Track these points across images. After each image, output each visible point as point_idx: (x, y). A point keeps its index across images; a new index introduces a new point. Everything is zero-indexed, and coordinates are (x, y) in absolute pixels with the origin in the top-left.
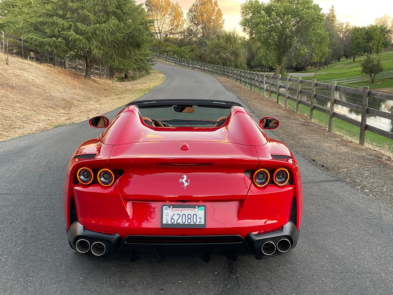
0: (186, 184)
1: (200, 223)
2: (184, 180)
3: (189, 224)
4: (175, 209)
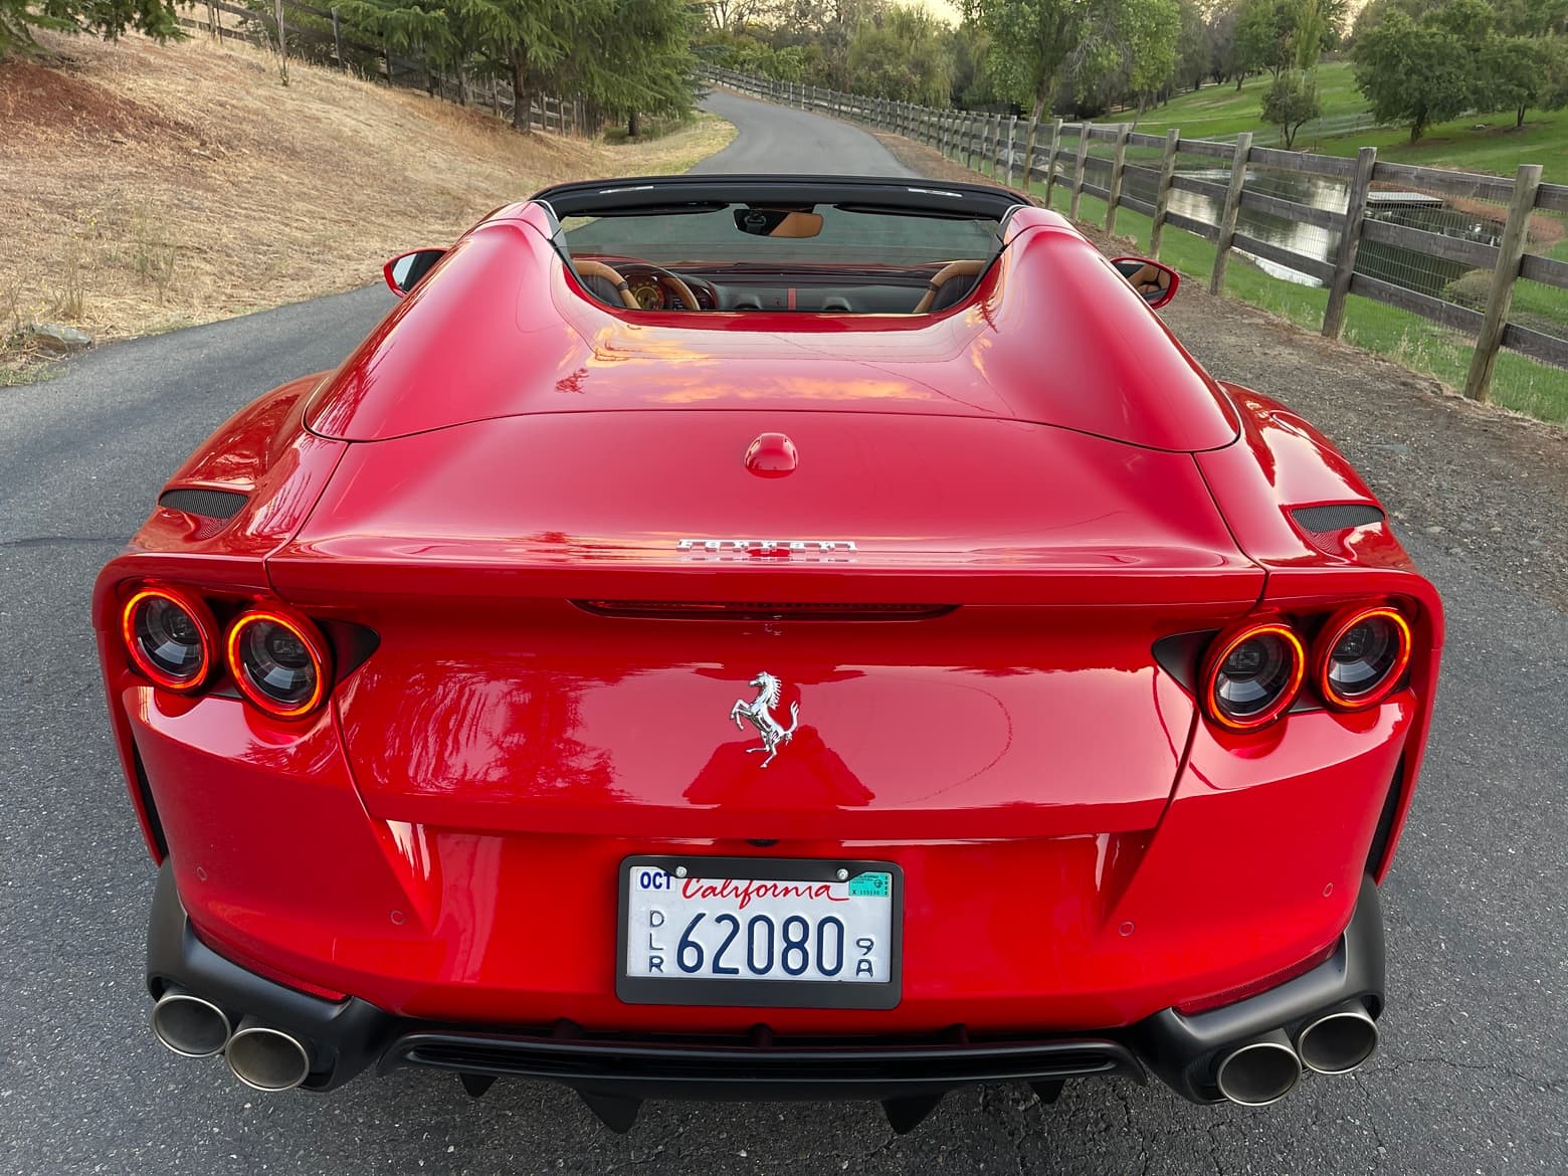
0: (774, 734)
1: (863, 977)
2: (764, 706)
3: (794, 982)
4: (706, 883)
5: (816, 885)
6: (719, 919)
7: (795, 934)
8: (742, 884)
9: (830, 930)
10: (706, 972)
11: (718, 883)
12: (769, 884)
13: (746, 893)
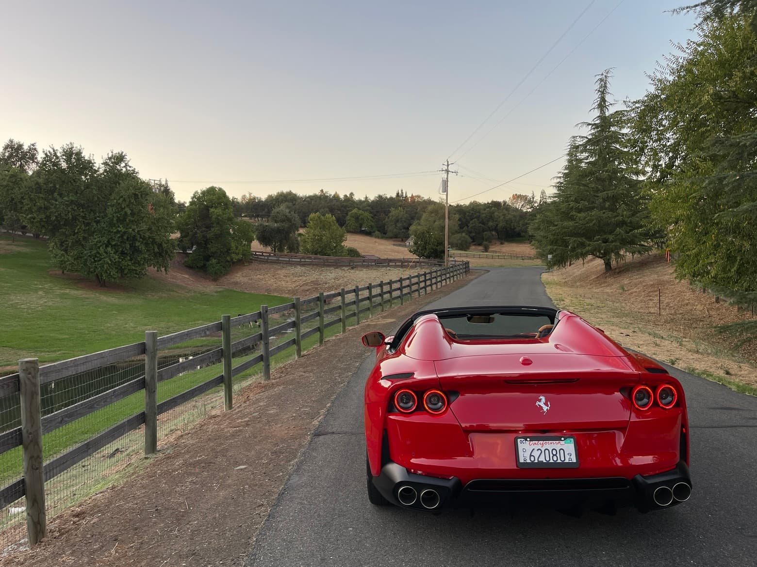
0: (545, 408)
2: (542, 403)
3: (555, 463)
4: (534, 442)
5: (557, 442)
6: (538, 450)
7: (554, 453)
8: (542, 442)
9: (562, 451)
10: (536, 461)
11: (537, 442)
12: (547, 442)
13: (543, 444)
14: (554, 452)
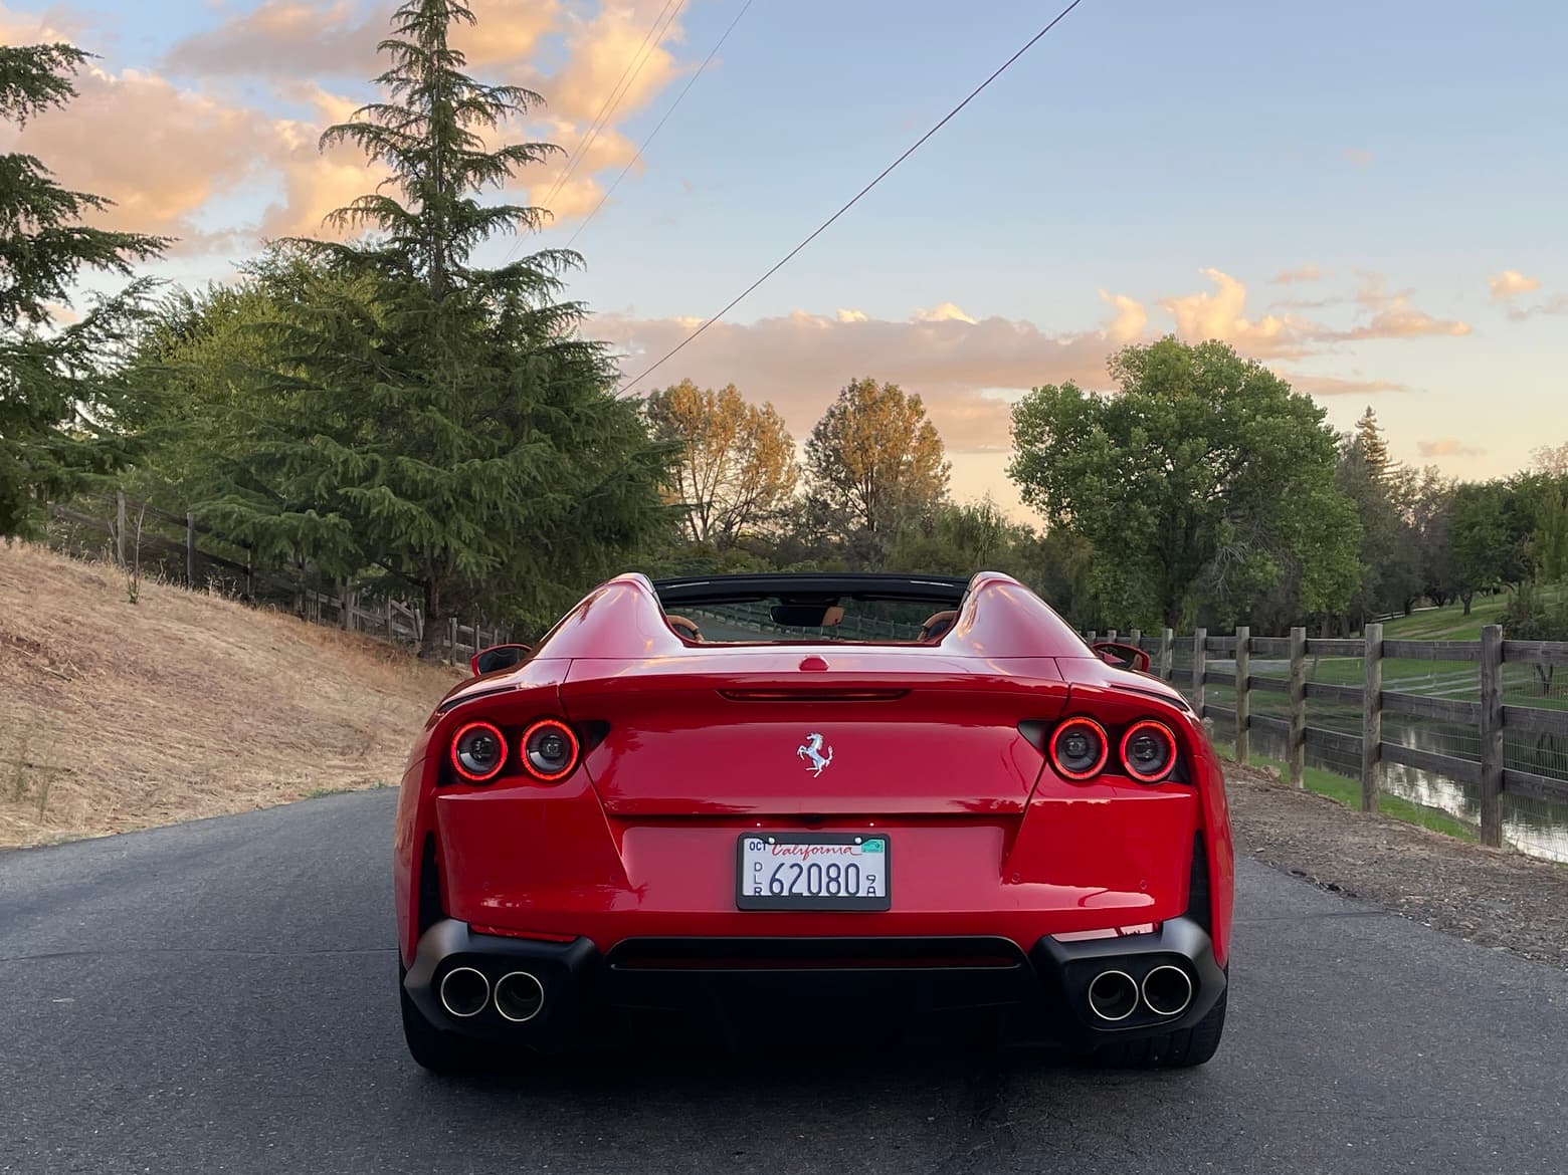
0: (820, 763)
1: (870, 895)
2: (815, 748)
3: (833, 897)
4: (785, 847)
5: (844, 847)
6: (792, 867)
8: (804, 847)
9: (852, 870)
10: (785, 893)
11: (792, 847)
12: (819, 847)
13: (807, 851)
14: (833, 873)
